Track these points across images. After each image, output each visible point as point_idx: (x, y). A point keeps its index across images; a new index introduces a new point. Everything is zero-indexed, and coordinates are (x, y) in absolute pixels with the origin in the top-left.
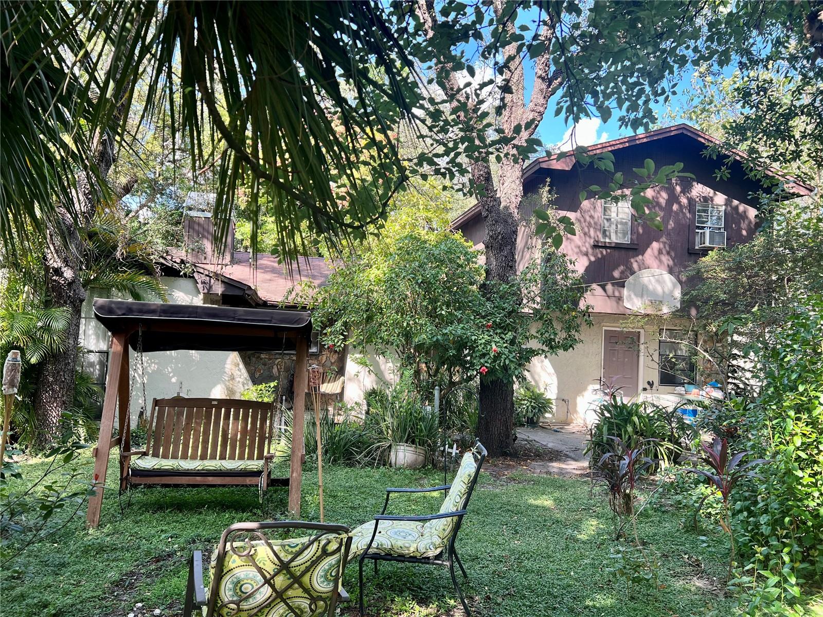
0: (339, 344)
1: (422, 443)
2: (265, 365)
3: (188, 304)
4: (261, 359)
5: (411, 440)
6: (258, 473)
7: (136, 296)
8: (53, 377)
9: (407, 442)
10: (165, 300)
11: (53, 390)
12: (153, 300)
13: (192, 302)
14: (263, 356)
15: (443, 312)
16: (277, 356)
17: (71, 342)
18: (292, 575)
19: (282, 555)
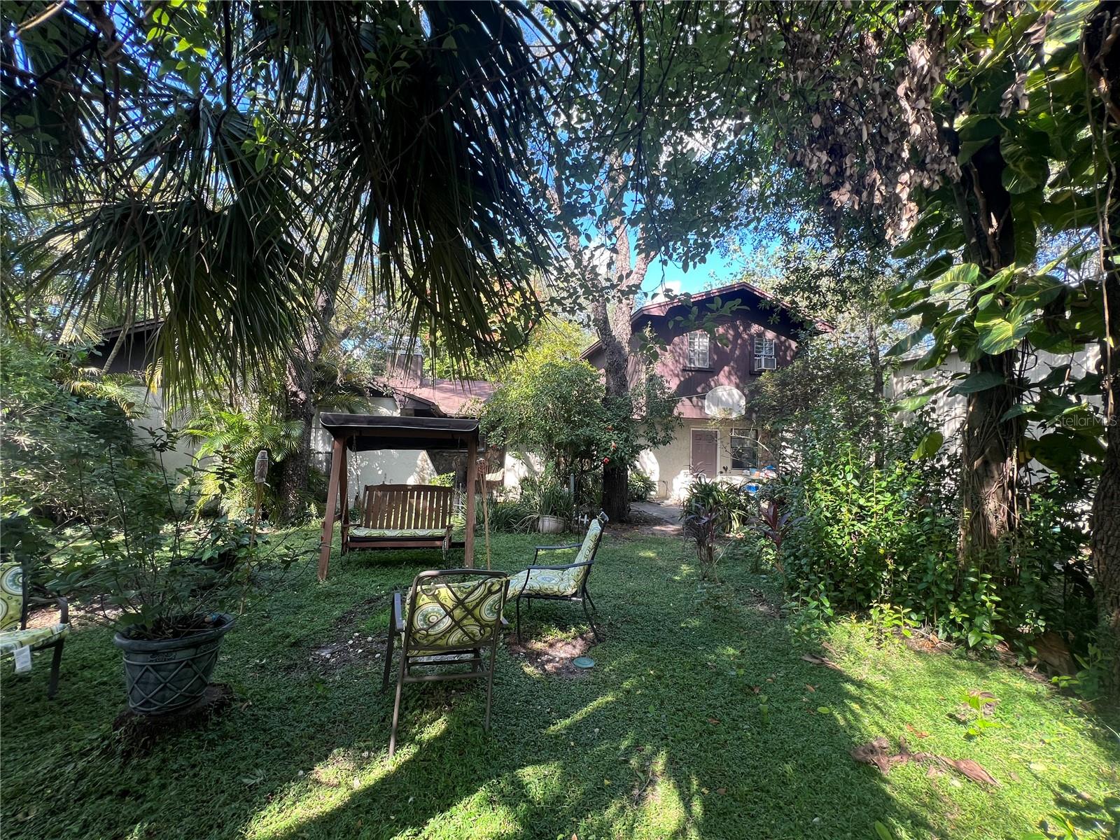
0: (500, 444)
2: (446, 460)
3: (389, 416)
4: (443, 456)
5: (554, 513)
6: (441, 538)
7: (351, 411)
8: (292, 471)
9: (550, 515)
11: (292, 480)
13: (392, 415)
15: (576, 419)
16: (455, 454)
17: (305, 445)
18: (466, 609)
19: (458, 594)
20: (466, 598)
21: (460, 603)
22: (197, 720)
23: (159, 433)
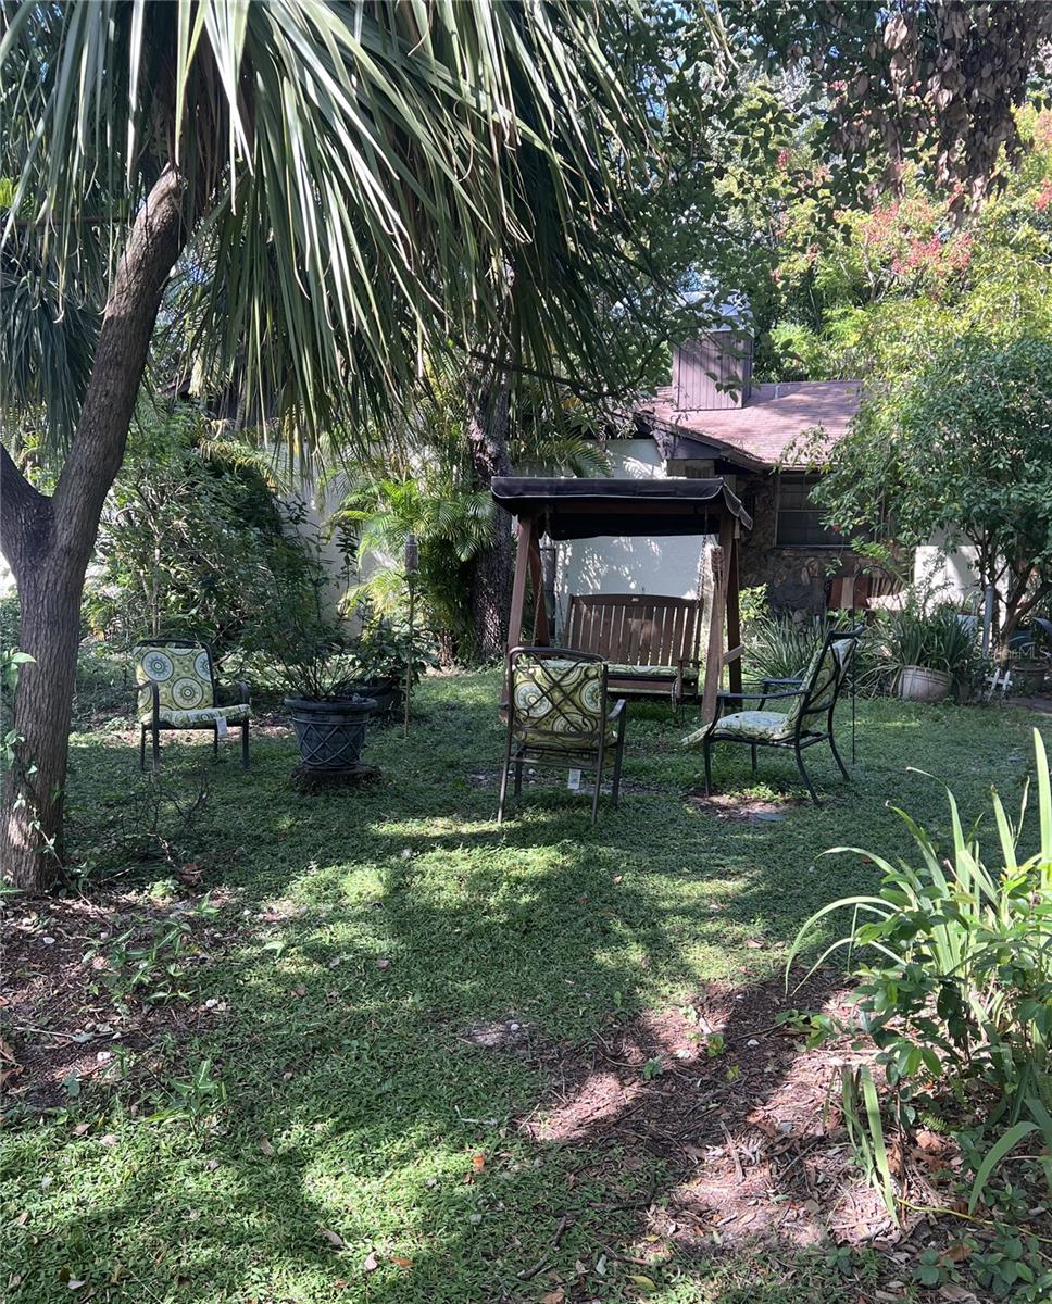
0: (845, 524)
1: (939, 666)
2: (789, 567)
3: (648, 478)
4: (784, 558)
5: (922, 661)
6: (670, 679)
7: (579, 471)
8: (487, 577)
9: (918, 664)
10: (608, 476)
11: (487, 593)
12: (595, 475)
13: (652, 475)
14: (785, 554)
15: (1001, 466)
16: (808, 553)
17: (503, 534)
19: (553, 675)
20: (561, 680)
21: (556, 685)
22: (352, 781)
23: (293, 506)
